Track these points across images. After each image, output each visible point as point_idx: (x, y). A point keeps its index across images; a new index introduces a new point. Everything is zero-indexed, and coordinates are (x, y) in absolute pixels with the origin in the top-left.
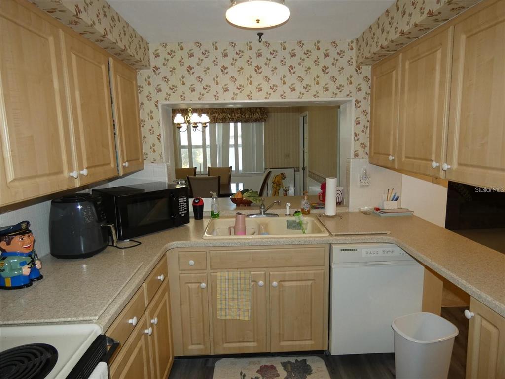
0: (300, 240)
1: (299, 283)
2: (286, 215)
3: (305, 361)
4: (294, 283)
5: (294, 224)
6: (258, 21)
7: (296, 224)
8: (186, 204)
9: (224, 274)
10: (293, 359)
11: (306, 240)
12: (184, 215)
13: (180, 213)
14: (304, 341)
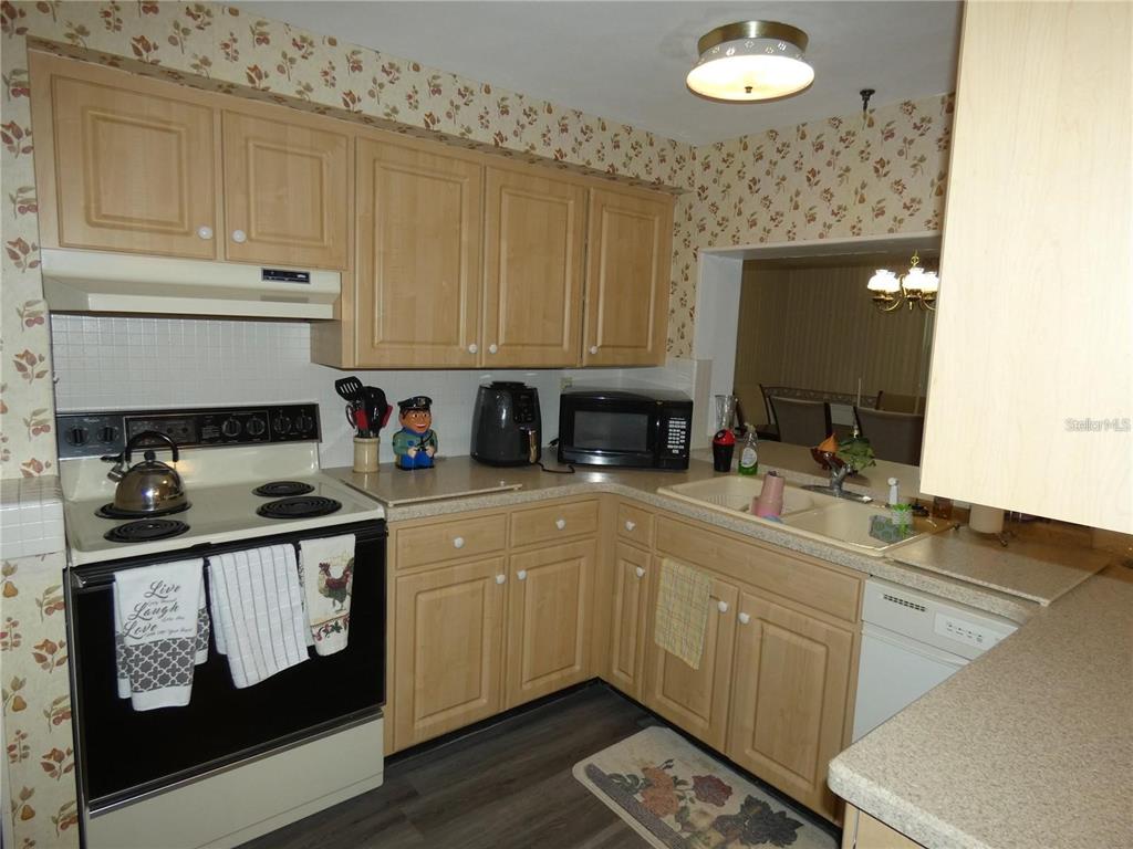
0: (803, 543)
1: (795, 638)
2: (888, 506)
3: (798, 825)
4: (786, 635)
5: (887, 529)
6: (749, 89)
7: (892, 531)
8: (684, 433)
9: (672, 564)
10: (776, 807)
11: (814, 546)
12: (677, 452)
13: (669, 446)
14: (794, 776)
